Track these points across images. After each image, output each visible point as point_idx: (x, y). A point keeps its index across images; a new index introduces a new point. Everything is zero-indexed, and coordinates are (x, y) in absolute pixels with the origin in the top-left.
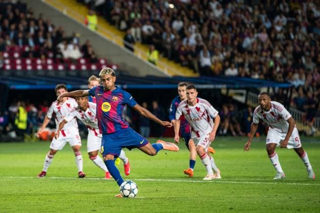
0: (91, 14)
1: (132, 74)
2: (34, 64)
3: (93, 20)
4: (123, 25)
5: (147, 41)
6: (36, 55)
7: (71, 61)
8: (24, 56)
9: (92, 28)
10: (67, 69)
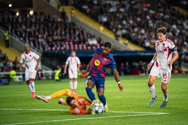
0: (101, 26)
1: (119, 50)
2: (78, 47)
3: (102, 28)
4: (114, 30)
5: (124, 36)
6: (79, 43)
7: (93, 45)
8: (74, 43)
9: (101, 32)
10: (92, 48)
